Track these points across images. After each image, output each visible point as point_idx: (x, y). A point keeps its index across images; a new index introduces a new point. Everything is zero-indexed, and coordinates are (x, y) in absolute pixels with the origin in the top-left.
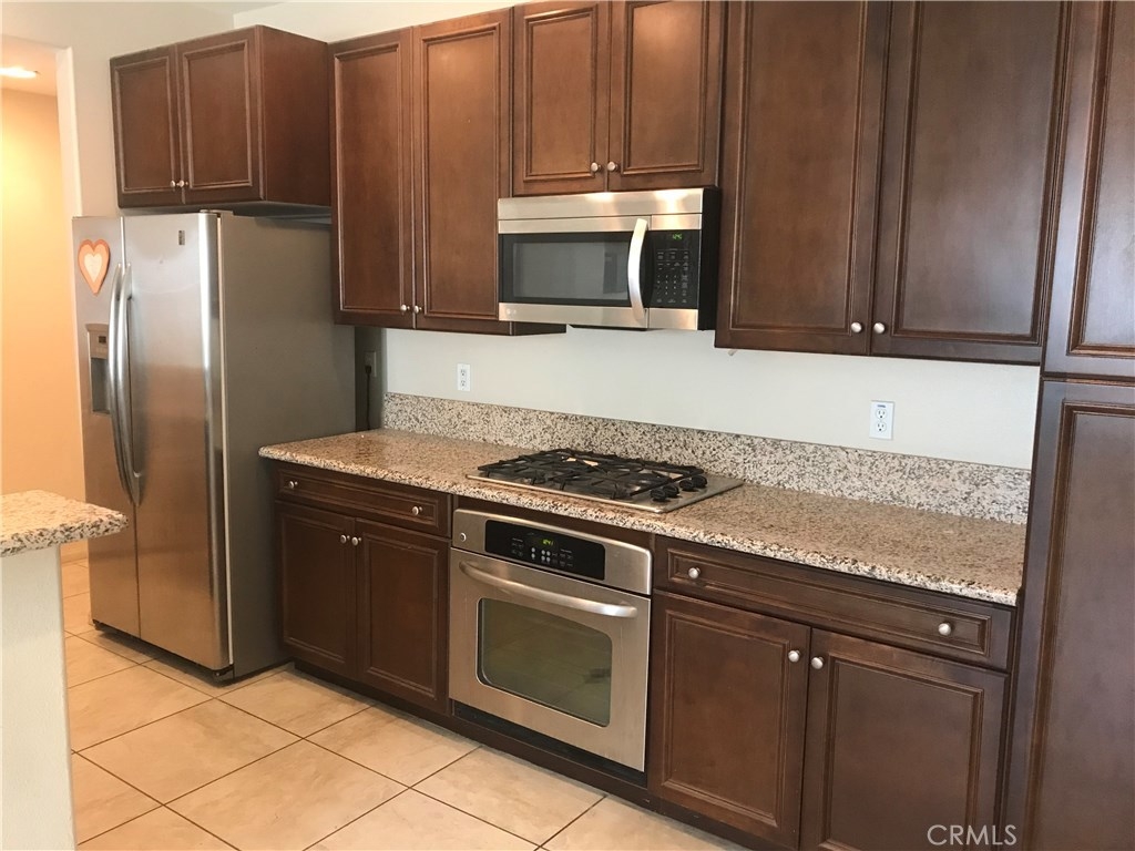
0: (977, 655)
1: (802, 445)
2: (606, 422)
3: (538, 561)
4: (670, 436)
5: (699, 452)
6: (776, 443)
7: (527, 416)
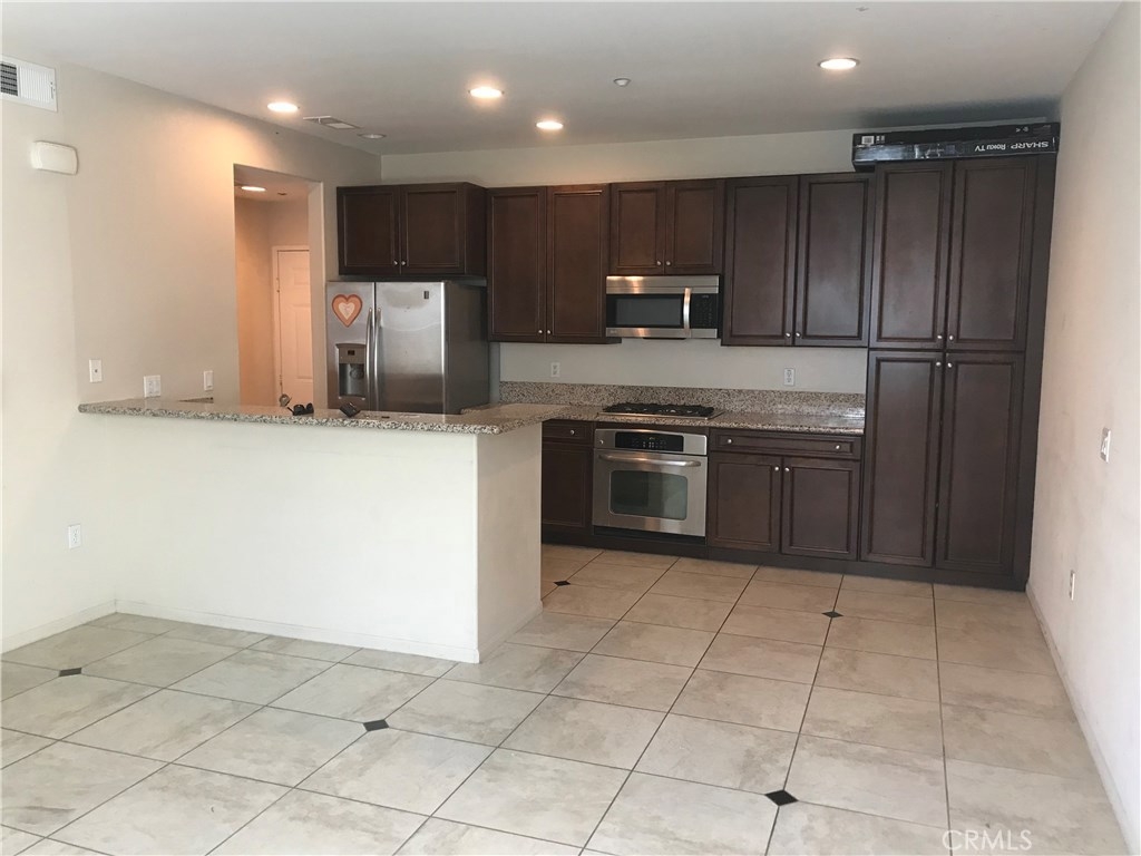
0: (850, 456)
1: (753, 391)
2: (647, 388)
3: (647, 448)
4: (685, 392)
5: (700, 399)
6: (740, 391)
7: (598, 389)
